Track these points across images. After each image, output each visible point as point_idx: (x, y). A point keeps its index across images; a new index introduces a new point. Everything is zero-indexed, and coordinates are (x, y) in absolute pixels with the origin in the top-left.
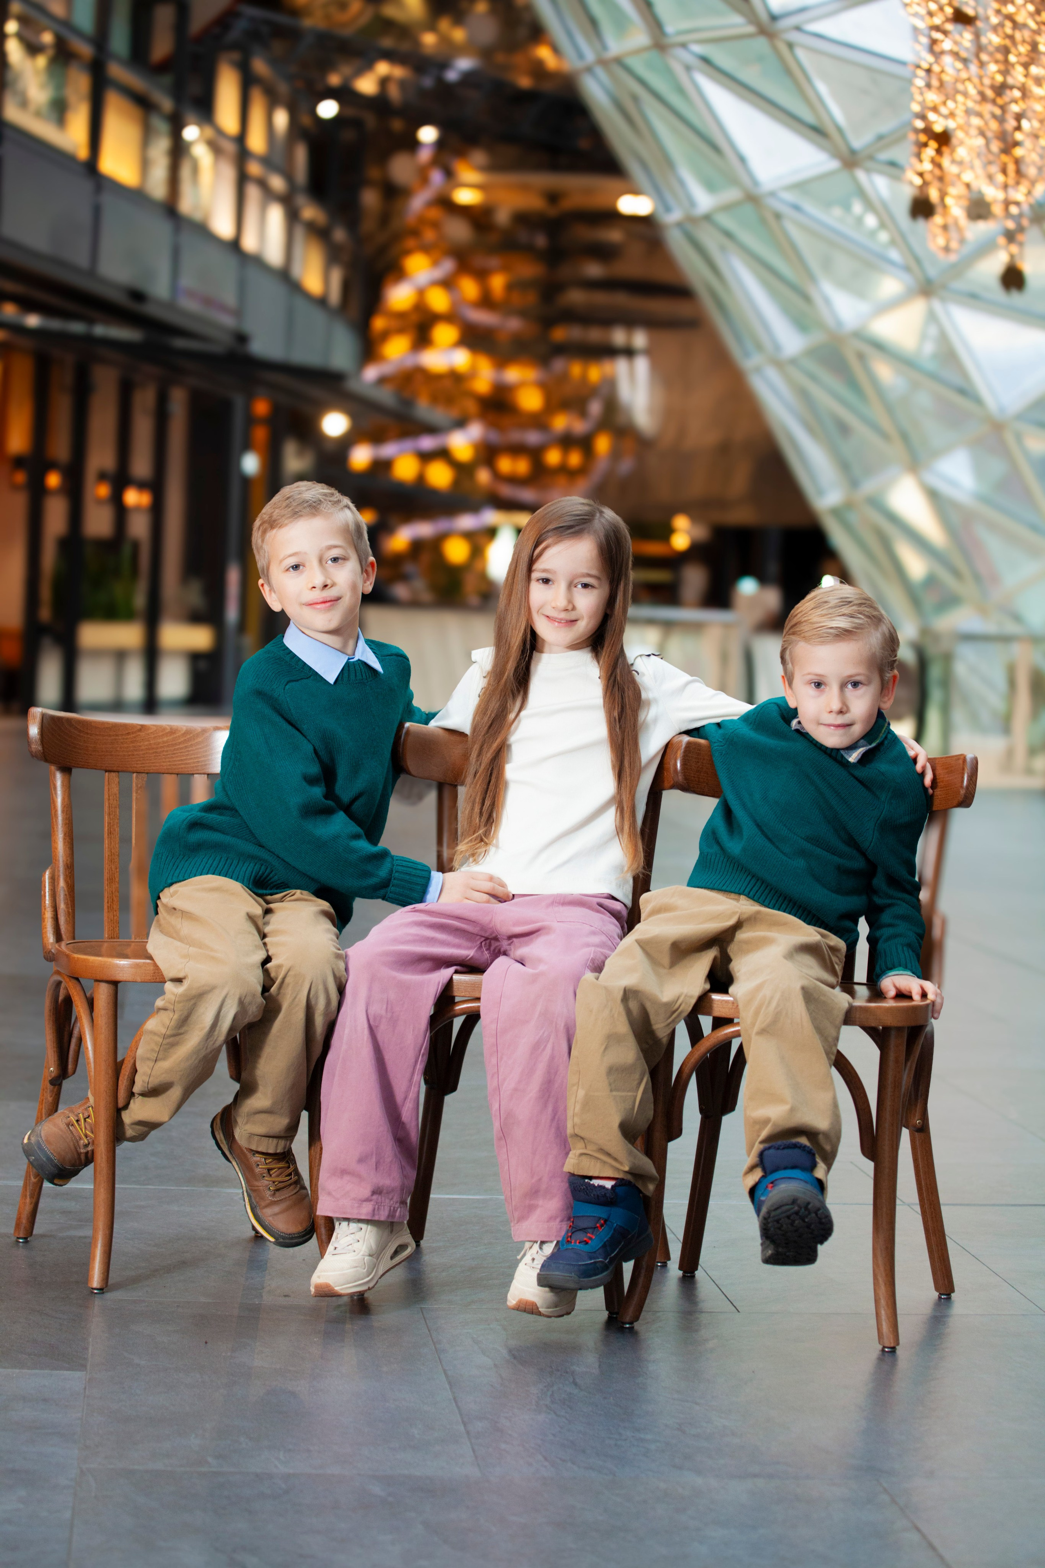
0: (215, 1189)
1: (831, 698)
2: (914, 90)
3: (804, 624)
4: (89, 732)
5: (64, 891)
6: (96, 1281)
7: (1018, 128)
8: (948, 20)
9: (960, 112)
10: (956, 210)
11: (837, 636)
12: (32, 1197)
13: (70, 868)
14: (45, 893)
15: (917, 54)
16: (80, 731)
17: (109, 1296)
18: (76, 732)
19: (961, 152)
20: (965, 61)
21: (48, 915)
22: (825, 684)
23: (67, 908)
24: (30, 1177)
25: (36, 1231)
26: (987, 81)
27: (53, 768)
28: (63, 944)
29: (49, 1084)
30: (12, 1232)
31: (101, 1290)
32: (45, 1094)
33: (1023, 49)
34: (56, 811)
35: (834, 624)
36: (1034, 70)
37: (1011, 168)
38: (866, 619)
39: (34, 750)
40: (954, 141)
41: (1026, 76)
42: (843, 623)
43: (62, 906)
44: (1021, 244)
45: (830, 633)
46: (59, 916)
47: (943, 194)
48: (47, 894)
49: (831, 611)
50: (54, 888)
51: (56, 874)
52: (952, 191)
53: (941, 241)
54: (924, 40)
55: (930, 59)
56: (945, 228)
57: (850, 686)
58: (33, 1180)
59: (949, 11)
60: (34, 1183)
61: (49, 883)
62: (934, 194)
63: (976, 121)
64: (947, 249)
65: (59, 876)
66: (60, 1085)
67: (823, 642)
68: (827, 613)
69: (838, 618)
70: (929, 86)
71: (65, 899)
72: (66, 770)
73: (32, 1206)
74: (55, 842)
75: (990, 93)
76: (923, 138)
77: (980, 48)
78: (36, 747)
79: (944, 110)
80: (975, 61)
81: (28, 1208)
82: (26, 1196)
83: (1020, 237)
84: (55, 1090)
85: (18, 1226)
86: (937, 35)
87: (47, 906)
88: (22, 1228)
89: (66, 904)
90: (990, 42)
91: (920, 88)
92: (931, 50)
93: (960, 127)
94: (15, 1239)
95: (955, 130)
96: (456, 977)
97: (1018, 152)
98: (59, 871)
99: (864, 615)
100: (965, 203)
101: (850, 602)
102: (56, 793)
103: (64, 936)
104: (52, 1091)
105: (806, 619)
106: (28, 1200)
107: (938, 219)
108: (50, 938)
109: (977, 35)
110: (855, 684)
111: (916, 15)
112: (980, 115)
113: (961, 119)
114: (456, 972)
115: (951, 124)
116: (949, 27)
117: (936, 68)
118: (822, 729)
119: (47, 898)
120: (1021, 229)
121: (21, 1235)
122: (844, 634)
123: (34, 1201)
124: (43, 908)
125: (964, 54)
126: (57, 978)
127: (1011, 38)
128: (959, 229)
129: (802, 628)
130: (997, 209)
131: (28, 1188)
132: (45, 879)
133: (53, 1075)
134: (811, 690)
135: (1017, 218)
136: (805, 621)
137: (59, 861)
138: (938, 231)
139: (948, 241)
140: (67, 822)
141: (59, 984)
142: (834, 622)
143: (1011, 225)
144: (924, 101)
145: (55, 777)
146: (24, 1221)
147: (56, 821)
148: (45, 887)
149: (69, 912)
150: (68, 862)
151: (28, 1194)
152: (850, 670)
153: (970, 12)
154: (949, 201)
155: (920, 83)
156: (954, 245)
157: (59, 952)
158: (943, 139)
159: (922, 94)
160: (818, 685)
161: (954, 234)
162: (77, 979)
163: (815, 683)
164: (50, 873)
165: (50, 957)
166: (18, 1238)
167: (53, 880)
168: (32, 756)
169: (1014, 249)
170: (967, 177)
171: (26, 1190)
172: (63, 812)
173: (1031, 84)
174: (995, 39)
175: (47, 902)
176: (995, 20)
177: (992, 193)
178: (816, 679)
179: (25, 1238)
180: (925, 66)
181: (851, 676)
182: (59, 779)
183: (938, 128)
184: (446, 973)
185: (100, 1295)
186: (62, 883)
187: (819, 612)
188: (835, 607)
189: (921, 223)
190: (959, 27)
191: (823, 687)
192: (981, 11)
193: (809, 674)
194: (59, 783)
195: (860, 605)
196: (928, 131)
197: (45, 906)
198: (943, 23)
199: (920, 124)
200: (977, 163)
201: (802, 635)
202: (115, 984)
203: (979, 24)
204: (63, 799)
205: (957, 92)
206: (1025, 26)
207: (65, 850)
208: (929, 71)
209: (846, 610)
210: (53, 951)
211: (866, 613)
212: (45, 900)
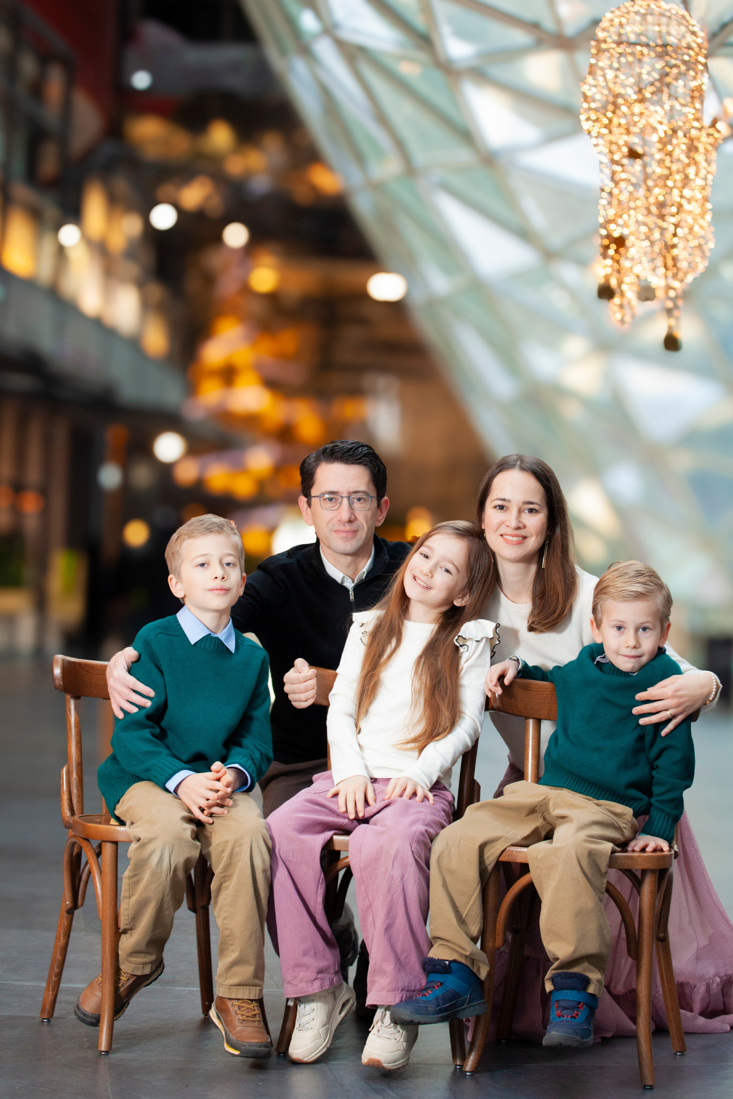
0: (168, 988)
1: (629, 638)
2: (600, 207)
3: (611, 587)
4: (93, 672)
5: (76, 781)
6: (103, 1046)
7: (675, 235)
8: (624, 157)
9: (632, 222)
10: (630, 292)
11: (636, 597)
12: (53, 991)
13: (80, 765)
14: (63, 782)
15: (602, 181)
16: (87, 671)
17: (112, 1056)
18: (85, 672)
19: (632, 252)
20: (635, 185)
21: (65, 797)
22: (624, 628)
23: (78, 792)
24: (52, 977)
25: (55, 1015)
26: (652, 200)
27: (68, 697)
28: (76, 817)
29: (65, 913)
30: (39, 1015)
31: (107, 1052)
32: (63, 920)
33: (678, 177)
34: (71, 726)
35: (634, 589)
36: (686, 192)
37: (670, 263)
38: (655, 586)
39: (57, 684)
40: (628, 243)
41: (681, 197)
42: (638, 588)
43: (75, 791)
44: (677, 319)
45: (631, 595)
46: (73, 798)
47: (620, 283)
48: (65, 783)
49: (631, 580)
50: (69, 779)
51: (71, 769)
52: (627, 280)
53: (618, 316)
54: (608, 172)
55: (612, 185)
56: (621, 306)
57: (641, 630)
58: (54, 979)
59: (625, 150)
60: (55, 981)
61: (66, 775)
62: (613, 282)
63: (644, 229)
64: (622, 321)
65: (72, 771)
66: (73, 913)
67: (626, 600)
68: (628, 580)
69: (637, 585)
70: (610, 203)
71: (77, 786)
72: (77, 697)
73: (53, 997)
74: (70, 747)
75: (654, 209)
76: (606, 242)
77: (647, 177)
78: (59, 682)
79: (620, 221)
80: (644, 186)
81: (50, 998)
82: (49, 990)
83: (676, 313)
84: (70, 917)
85: (43, 1010)
86: (618, 168)
87: (65, 791)
88: (46, 1012)
89: (78, 790)
90: (654, 172)
91: (604, 206)
92: (613, 179)
93: (631, 233)
94: (41, 1019)
95: (628, 235)
96: (335, 837)
97: (675, 252)
98: (72, 767)
99: (653, 583)
100: (635, 288)
101: (644, 574)
102: (70, 714)
103: (76, 812)
104: (67, 918)
105: (613, 584)
106: (50, 993)
107: (617, 300)
108: (67, 813)
109: (645, 166)
110: (644, 629)
111: (600, 153)
112: (645, 224)
113: (633, 227)
114: (335, 834)
115: (626, 232)
116: (625, 161)
117: (616, 191)
118: (620, 658)
119: (65, 785)
120: (676, 306)
121: (46, 1017)
122: (639, 596)
123: (54, 993)
124: (62, 792)
125: (634, 180)
126: (74, 840)
127: (669, 168)
128: (631, 308)
129: (611, 590)
130: (660, 294)
131: (51, 984)
132: (63, 772)
133: (69, 907)
134: (614, 632)
135: (674, 300)
136: (613, 586)
137: (72, 760)
138: (617, 309)
139: (623, 317)
140: (78, 733)
141: (74, 844)
142: (633, 587)
143: (670, 304)
144: (607, 214)
145: (70, 703)
146: (48, 1007)
147: (71, 733)
148: (63, 778)
149: (79, 795)
150: (79, 761)
151: (51, 988)
152: (643, 619)
153: (640, 150)
154: (624, 287)
155: (604, 202)
156: (628, 319)
157: (75, 822)
158: (620, 242)
159: (605, 210)
160: (619, 628)
161: (627, 311)
162: (87, 840)
163: (617, 627)
164: (67, 769)
165: (68, 826)
166: (43, 1019)
167: (69, 773)
168: (56, 688)
169: (672, 322)
170: (637, 269)
171: (49, 986)
172: (75, 726)
173: (684, 202)
174: (659, 171)
175: (65, 788)
176: (658, 156)
177: (657, 282)
178: (619, 624)
179: (48, 1019)
180: (607, 189)
181: (643, 623)
182: (72, 704)
183: (616, 234)
184: (328, 834)
185: (107, 1056)
186: (74, 776)
187: (622, 579)
188: (633, 577)
189: (604, 303)
190: (632, 161)
191: (622, 630)
192: (647, 149)
193: (614, 620)
194: (72, 707)
195: (650, 576)
196: (609, 236)
197: (63, 791)
198: (621, 158)
199: (604, 232)
200: (644, 260)
201: (612, 595)
202: (116, 843)
203: (647, 159)
204: (76, 718)
205: (630, 209)
206: (679, 160)
207: (77, 753)
208: (610, 194)
209: (640, 579)
210: (70, 821)
211: (655, 582)
212: (63, 787)
